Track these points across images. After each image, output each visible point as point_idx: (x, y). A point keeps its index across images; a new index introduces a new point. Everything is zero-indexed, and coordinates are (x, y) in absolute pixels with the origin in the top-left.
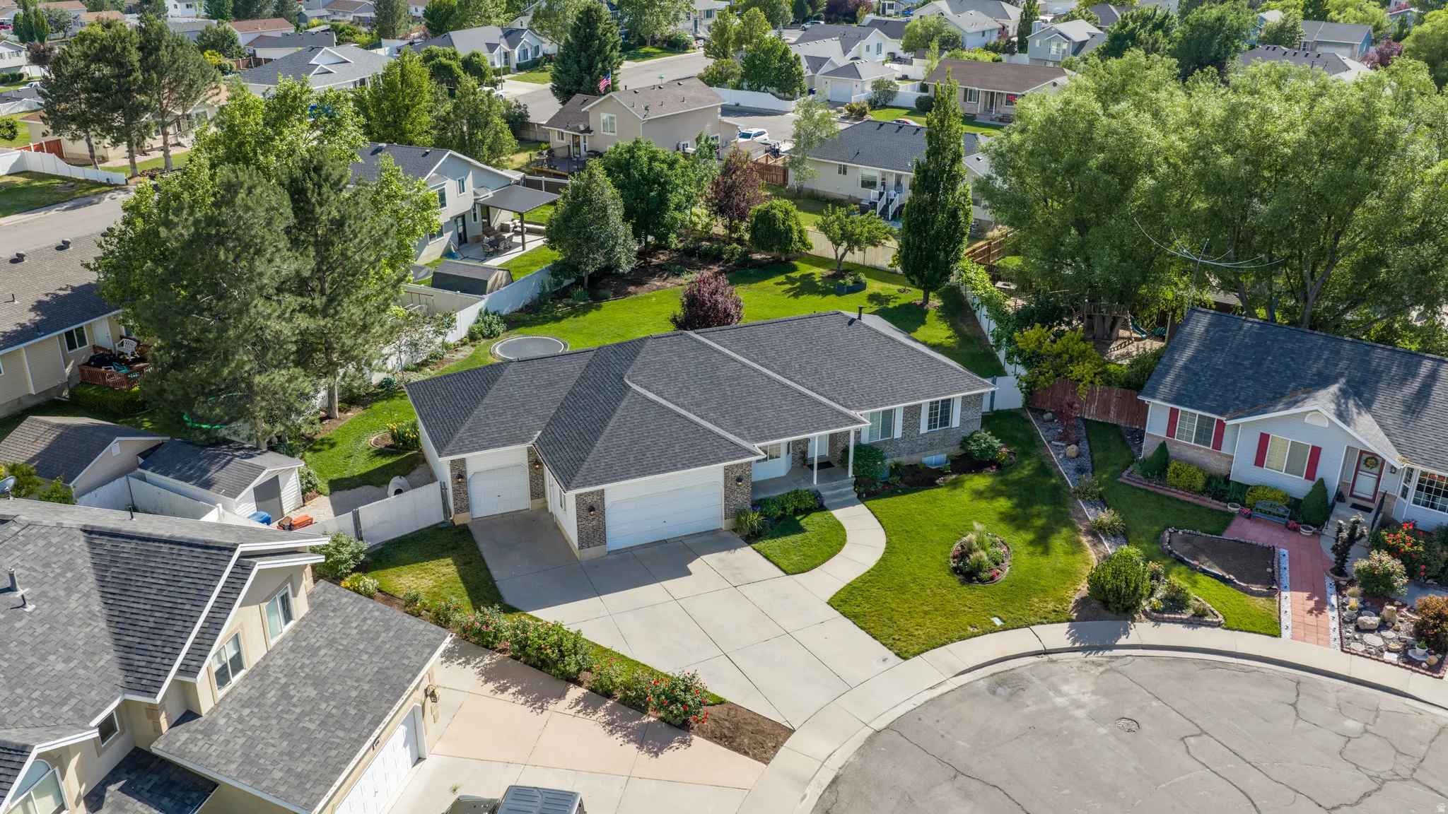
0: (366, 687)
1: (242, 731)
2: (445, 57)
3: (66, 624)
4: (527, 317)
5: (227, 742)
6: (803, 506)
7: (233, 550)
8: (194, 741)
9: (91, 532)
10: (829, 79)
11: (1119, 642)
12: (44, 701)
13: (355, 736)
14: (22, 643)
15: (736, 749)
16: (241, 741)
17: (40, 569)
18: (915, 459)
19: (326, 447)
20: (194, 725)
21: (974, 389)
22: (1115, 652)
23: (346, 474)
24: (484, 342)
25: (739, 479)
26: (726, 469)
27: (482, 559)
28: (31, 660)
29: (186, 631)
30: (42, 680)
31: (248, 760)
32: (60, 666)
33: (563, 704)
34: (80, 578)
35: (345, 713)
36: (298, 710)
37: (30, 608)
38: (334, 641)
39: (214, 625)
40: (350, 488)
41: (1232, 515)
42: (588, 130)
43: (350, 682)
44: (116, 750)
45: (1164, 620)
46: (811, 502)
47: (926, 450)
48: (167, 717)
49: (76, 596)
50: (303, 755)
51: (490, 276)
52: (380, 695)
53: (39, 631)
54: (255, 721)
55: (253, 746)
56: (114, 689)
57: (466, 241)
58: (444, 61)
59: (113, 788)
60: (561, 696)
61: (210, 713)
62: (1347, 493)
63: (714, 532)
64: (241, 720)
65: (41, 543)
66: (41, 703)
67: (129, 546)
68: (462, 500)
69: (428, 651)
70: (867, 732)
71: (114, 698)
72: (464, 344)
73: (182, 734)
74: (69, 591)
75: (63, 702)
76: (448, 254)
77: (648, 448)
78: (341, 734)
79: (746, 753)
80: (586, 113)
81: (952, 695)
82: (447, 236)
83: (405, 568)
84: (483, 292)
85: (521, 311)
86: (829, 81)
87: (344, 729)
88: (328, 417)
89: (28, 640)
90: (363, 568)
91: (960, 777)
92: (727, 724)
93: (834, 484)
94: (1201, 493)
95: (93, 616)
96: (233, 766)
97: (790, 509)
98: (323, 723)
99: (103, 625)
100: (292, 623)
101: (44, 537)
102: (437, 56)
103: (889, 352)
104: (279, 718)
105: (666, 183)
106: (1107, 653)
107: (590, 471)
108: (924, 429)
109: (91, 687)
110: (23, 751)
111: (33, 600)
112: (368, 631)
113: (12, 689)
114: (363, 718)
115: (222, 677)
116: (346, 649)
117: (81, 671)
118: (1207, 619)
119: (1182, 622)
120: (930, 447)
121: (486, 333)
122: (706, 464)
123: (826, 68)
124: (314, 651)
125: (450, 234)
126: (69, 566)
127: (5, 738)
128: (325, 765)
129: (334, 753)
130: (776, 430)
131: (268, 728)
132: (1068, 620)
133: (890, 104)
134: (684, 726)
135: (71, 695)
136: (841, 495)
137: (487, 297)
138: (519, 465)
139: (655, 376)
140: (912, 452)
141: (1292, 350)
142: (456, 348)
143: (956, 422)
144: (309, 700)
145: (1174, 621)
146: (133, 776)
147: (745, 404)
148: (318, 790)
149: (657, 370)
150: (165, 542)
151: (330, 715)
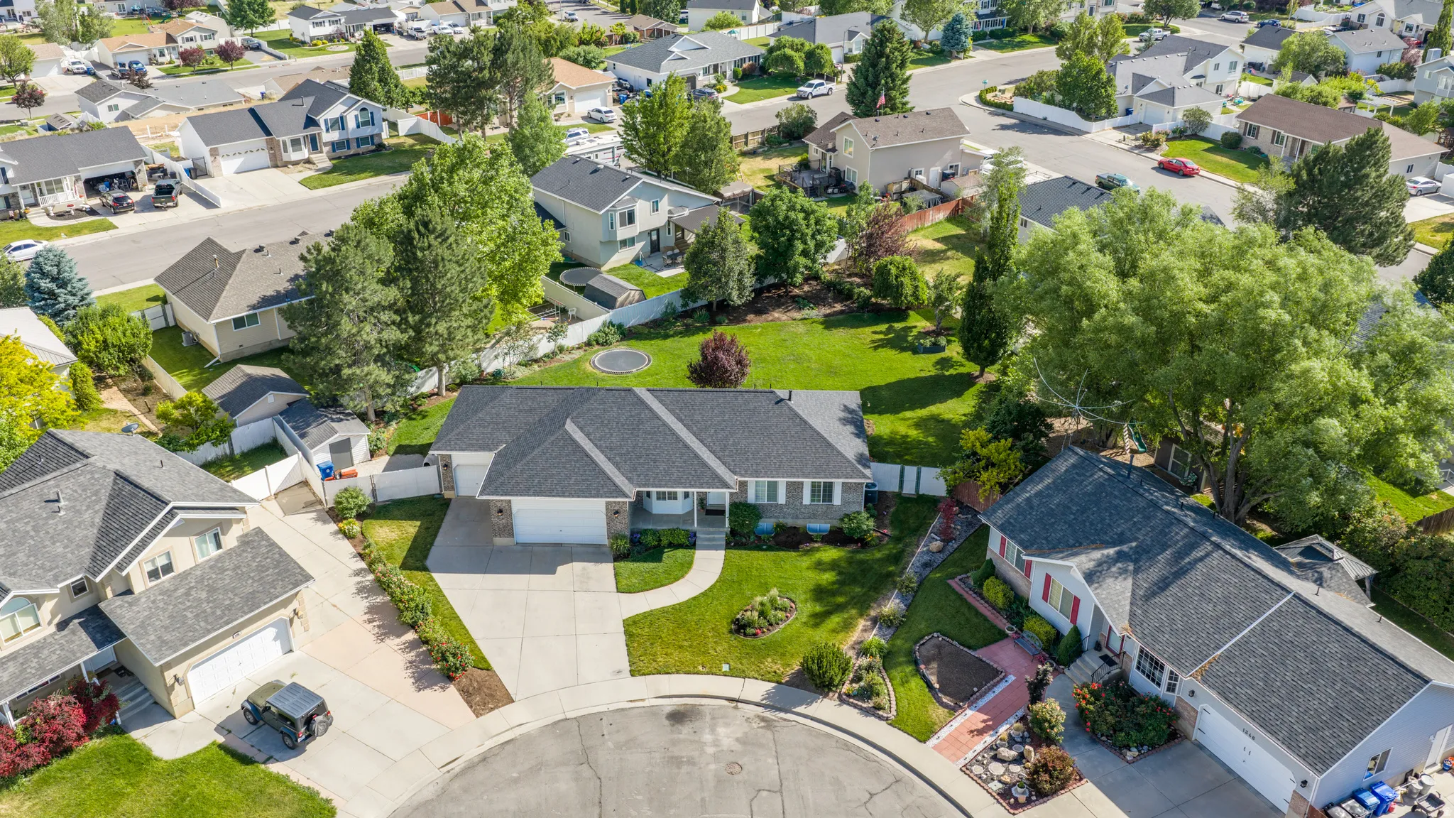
0: (237, 600)
1: (150, 608)
2: (792, 49)
3: (76, 527)
4: (646, 331)
5: (139, 612)
6: (676, 542)
7: (167, 504)
8: (121, 607)
9: (117, 475)
10: (1145, 101)
11: (798, 710)
12: (41, 567)
13: (209, 627)
14: (48, 533)
15: (468, 702)
16: (146, 613)
17: (80, 492)
18: (799, 523)
19: (420, 417)
20: (128, 598)
21: (851, 478)
22: (789, 716)
23: (414, 442)
24: (597, 347)
25: (617, 512)
26: (607, 503)
27: (439, 527)
28: (48, 543)
29: (124, 547)
30: (47, 555)
31: (143, 625)
32: (60, 550)
33: (398, 641)
34: (99, 501)
35: (213, 613)
36: (188, 604)
37: (62, 513)
38: (239, 567)
39: (144, 544)
40: (407, 453)
41: (1007, 636)
42: (834, 150)
43: (230, 595)
44: (84, 601)
45: (849, 704)
46: (683, 540)
47: (810, 517)
48: (113, 591)
49: (90, 511)
50: (173, 630)
51: (620, 295)
52: (242, 607)
53: (60, 527)
54: (161, 605)
55: (150, 618)
56: (81, 569)
57: (659, 250)
58: (788, 52)
59: (76, 621)
60: (399, 636)
61: (140, 594)
62: (1103, 643)
63: (600, 546)
64: (154, 602)
65: (89, 476)
66: (40, 568)
67: (129, 487)
68: (449, 482)
69: (291, 586)
70: (561, 717)
71: (78, 574)
72: (579, 348)
73: (119, 601)
74: (88, 507)
75: (50, 570)
76: (637, 261)
77: (552, 476)
78: (202, 624)
79: (471, 707)
80: (834, 134)
81: (640, 710)
82: (639, 246)
83: (389, 522)
84: (612, 307)
85: (646, 325)
86: (1144, 104)
87: (206, 621)
88: (437, 394)
89: (51, 531)
90: (361, 517)
91: (585, 766)
92: (475, 684)
93: (711, 529)
94: (999, 611)
95: (93, 525)
96: (132, 626)
97: (665, 542)
98: (197, 615)
99: (95, 531)
100: (221, 551)
101: (92, 473)
102: (784, 46)
103: (796, 433)
104: (175, 605)
105: (797, 231)
106: (782, 715)
107: (502, 484)
108: (807, 500)
109: (70, 565)
110: (7, 591)
111: (66, 510)
112: (263, 566)
113: (29, 556)
114: (222, 618)
115: (154, 574)
116: (243, 574)
117: (69, 555)
118: (881, 713)
119: (861, 708)
120: (814, 516)
121: (601, 340)
122: (586, 497)
123: (1150, 88)
124: (223, 570)
125: (642, 243)
126: (96, 493)
127: (3, 582)
128: (181, 639)
129: (191, 634)
130: (661, 480)
131: (164, 610)
132: (777, 682)
133: (1202, 134)
134: (450, 679)
135: (57, 567)
136: (714, 539)
137: (612, 312)
138: (485, 466)
139: (592, 420)
140: (797, 517)
141: (1116, 507)
142: (570, 350)
143: (837, 500)
144: (199, 600)
145: (855, 706)
146: (90, 618)
147: (647, 455)
148: (167, 653)
149: (596, 416)
150: (144, 490)
151: (205, 611)
